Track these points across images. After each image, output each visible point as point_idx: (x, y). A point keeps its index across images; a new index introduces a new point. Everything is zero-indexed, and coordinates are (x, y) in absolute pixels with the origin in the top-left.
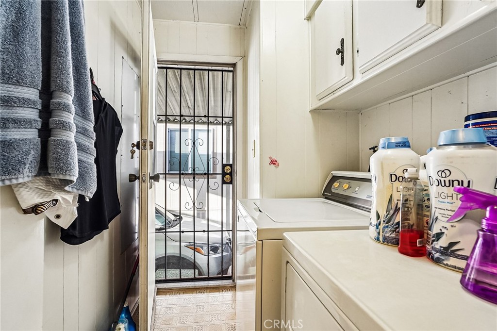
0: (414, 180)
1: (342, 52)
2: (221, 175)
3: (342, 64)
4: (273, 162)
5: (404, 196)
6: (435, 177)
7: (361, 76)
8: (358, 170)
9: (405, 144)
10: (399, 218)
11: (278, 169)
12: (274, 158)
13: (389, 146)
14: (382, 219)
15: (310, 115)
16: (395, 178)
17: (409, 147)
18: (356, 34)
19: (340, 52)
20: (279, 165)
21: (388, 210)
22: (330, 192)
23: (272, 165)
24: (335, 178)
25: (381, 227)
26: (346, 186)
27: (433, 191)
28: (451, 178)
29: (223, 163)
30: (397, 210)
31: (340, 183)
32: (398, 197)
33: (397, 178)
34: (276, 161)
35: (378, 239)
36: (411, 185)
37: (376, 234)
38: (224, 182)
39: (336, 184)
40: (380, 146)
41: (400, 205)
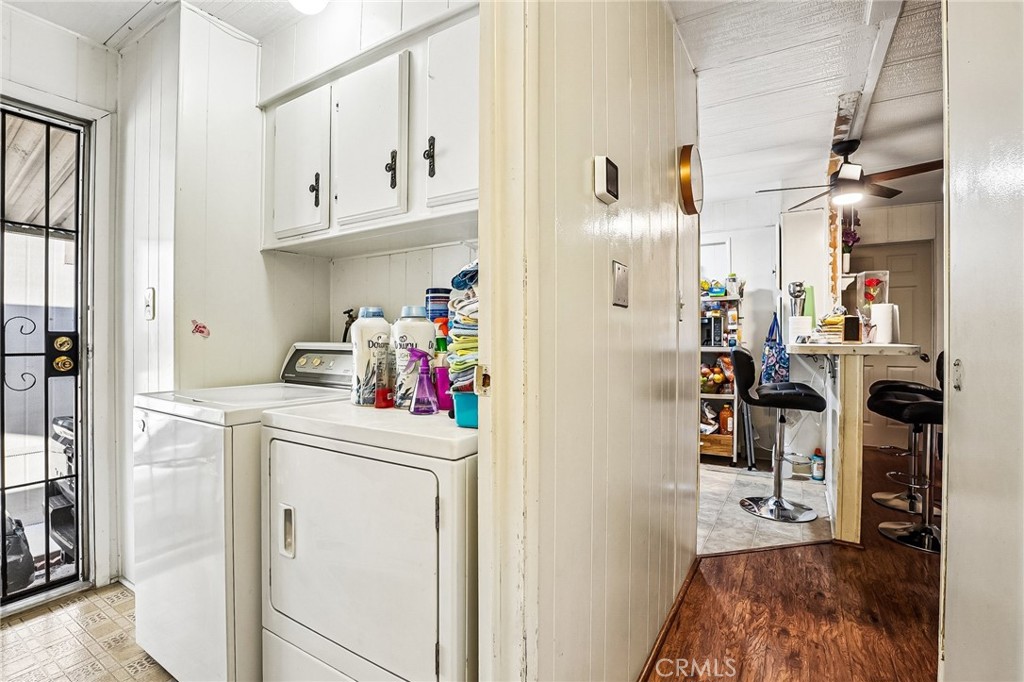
0: (386, 345)
1: (317, 191)
2: (43, 357)
3: (317, 204)
4: (199, 329)
5: (378, 359)
6: (398, 342)
7: (338, 228)
8: (328, 341)
9: (379, 315)
10: (374, 380)
11: (207, 340)
12: (200, 322)
13: (367, 315)
14: (362, 383)
15: (260, 257)
16: (372, 344)
17: (383, 316)
18: (335, 176)
19: (315, 189)
20: (209, 334)
21: (366, 374)
22: (295, 372)
23: (198, 334)
24: (299, 353)
25: (361, 391)
26: (317, 361)
27: (399, 352)
28: (407, 342)
29: (49, 330)
30: (373, 373)
31: (308, 359)
32: (374, 361)
33: (374, 345)
34: (204, 327)
35: (359, 402)
36: (383, 350)
37: (357, 398)
38: (51, 371)
39: (302, 361)
40: (360, 315)
41: (375, 369)
